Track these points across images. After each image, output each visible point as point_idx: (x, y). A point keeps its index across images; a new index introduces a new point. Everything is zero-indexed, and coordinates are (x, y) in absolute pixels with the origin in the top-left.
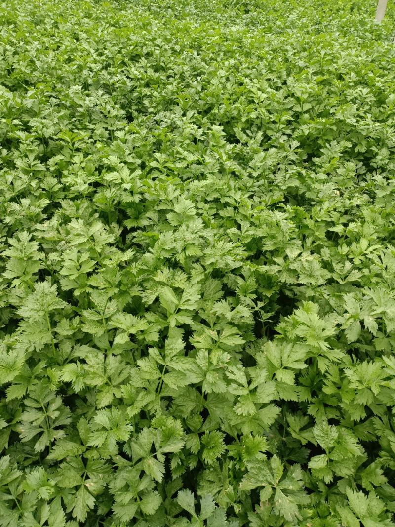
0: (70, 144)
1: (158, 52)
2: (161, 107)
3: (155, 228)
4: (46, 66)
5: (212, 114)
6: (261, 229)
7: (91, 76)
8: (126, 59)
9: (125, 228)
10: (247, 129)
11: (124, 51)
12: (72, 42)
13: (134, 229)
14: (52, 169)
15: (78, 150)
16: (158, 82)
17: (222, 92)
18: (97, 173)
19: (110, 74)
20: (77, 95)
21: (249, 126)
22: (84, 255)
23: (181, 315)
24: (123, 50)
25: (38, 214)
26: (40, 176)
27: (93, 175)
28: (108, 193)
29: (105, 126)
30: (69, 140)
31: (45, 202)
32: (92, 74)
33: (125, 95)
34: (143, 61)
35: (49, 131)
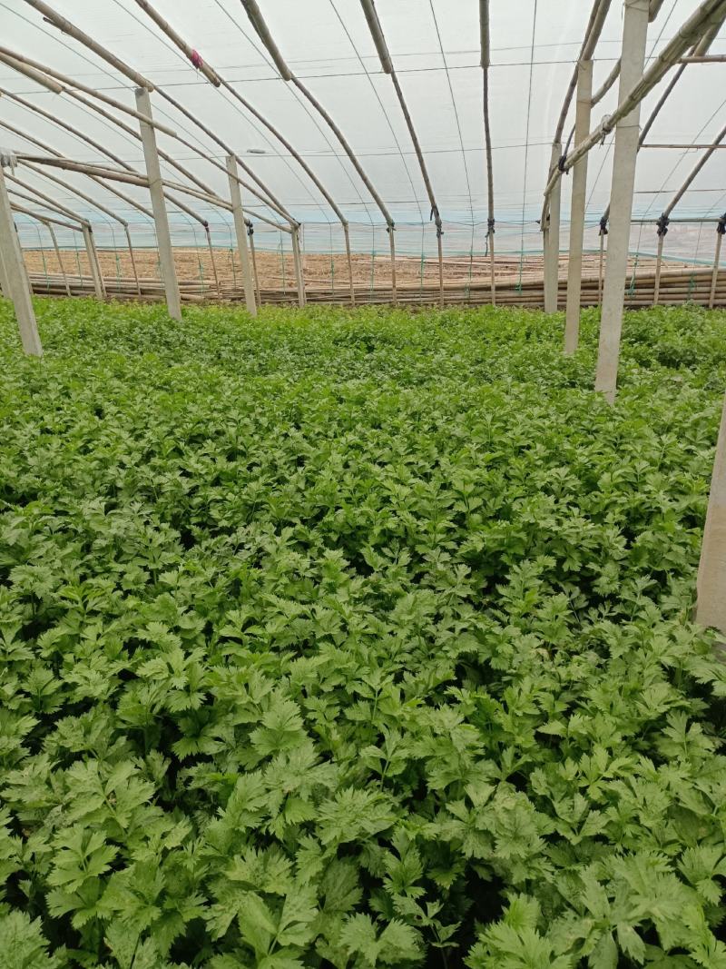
0: (80, 605)
1: (232, 430)
2: (240, 515)
3: (229, 758)
4: (46, 464)
5: (324, 524)
6: (421, 743)
7: (122, 476)
8: (182, 445)
9: (174, 758)
10: (385, 545)
11: (178, 432)
12: (92, 421)
13: (191, 761)
14: (45, 654)
15: (94, 613)
16: (233, 478)
17: (338, 488)
18: (126, 654)
19: (153, 468)
20: (96, 518)
21: (385, 539)
22: (95, 837)
23: (281, 958)
24: (176, 431)
25: (15, 751)
26: (23, 670)
27: (119, 657)
28: (145, 696)
29: (144, 563)
30: (79, 599)
31: (29, 723)
32: (123, 473)
33: (179, 501)
34: (209, 446)
35: (43, 585)
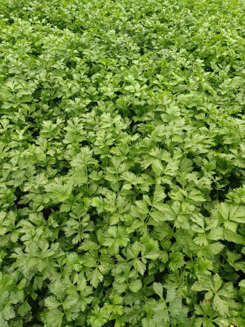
0: (105, 67)
1: (164, 10)
2: (163, 46)
3: (152, 123)
4: (95, 17)
5: (196, 52)
7: (121, 25)
8: (144, 14)
9: (133, 121)
10: (219, 63)
11: (143, 9)
12: (111, 3)
13: (138, 122)
14: (93, 82)
15: (109, 71)
16: (162, 30)
17: (205, 37)
18: (119, 86)
19: (132, 23)
20: (112, 36)
21: (220, 61)
22: (109, 135)
23: (164, 178)
24: (142, 9)
25: (84, 108)
26: (86, 85)
27: (117, 87)
28: (126, 99)
29: (127, 57)
30: (105, 64)
31: (88, 101)
32: (122, 23)
33: (140, 38)
34: (154, 16)
35: (94, 58)
